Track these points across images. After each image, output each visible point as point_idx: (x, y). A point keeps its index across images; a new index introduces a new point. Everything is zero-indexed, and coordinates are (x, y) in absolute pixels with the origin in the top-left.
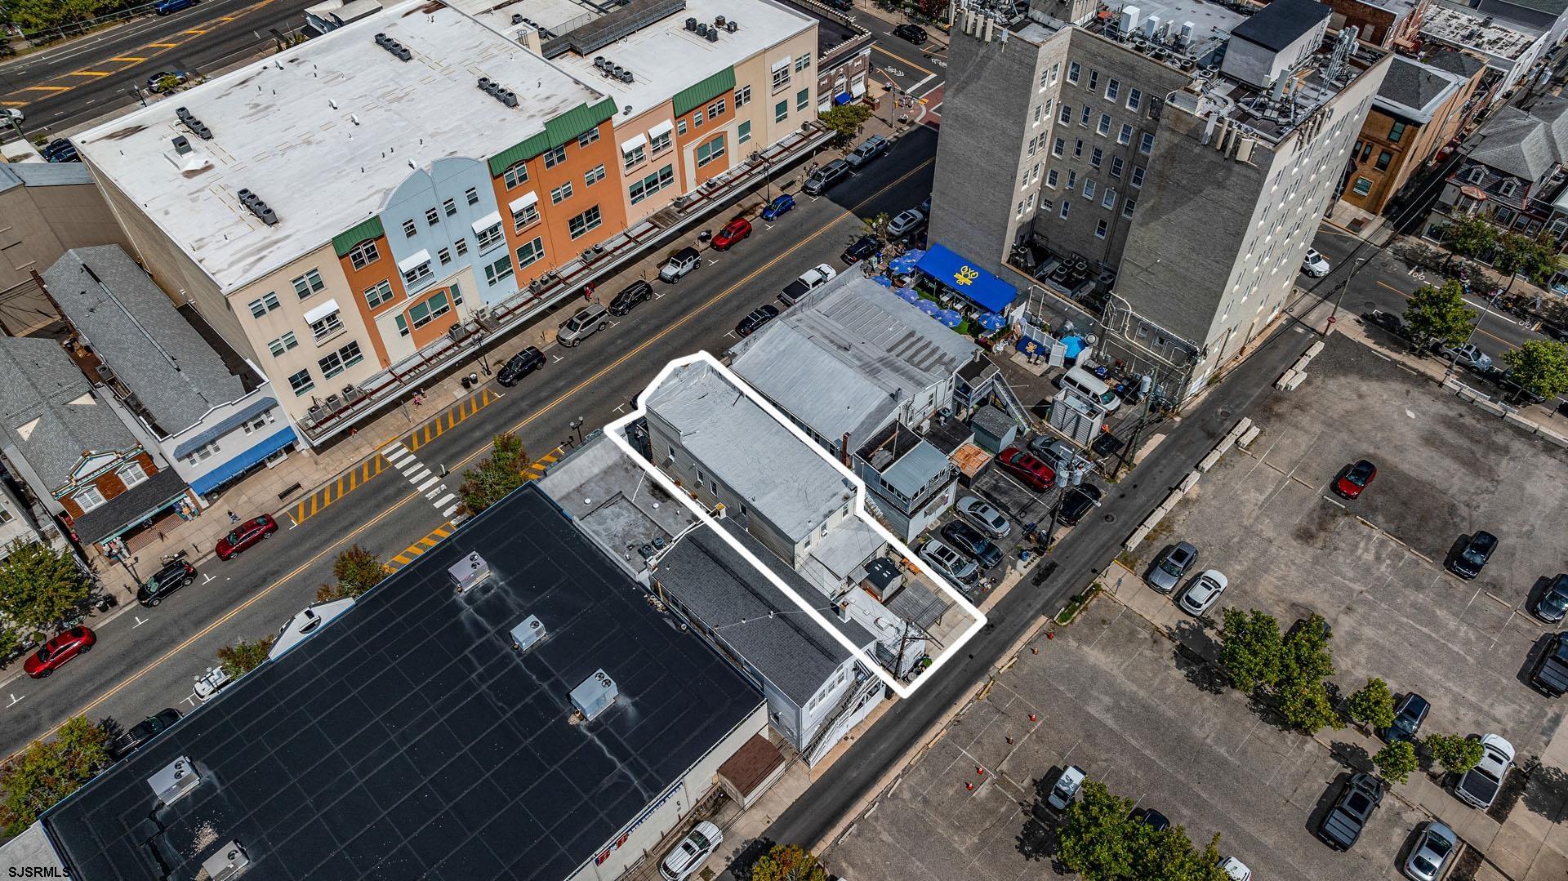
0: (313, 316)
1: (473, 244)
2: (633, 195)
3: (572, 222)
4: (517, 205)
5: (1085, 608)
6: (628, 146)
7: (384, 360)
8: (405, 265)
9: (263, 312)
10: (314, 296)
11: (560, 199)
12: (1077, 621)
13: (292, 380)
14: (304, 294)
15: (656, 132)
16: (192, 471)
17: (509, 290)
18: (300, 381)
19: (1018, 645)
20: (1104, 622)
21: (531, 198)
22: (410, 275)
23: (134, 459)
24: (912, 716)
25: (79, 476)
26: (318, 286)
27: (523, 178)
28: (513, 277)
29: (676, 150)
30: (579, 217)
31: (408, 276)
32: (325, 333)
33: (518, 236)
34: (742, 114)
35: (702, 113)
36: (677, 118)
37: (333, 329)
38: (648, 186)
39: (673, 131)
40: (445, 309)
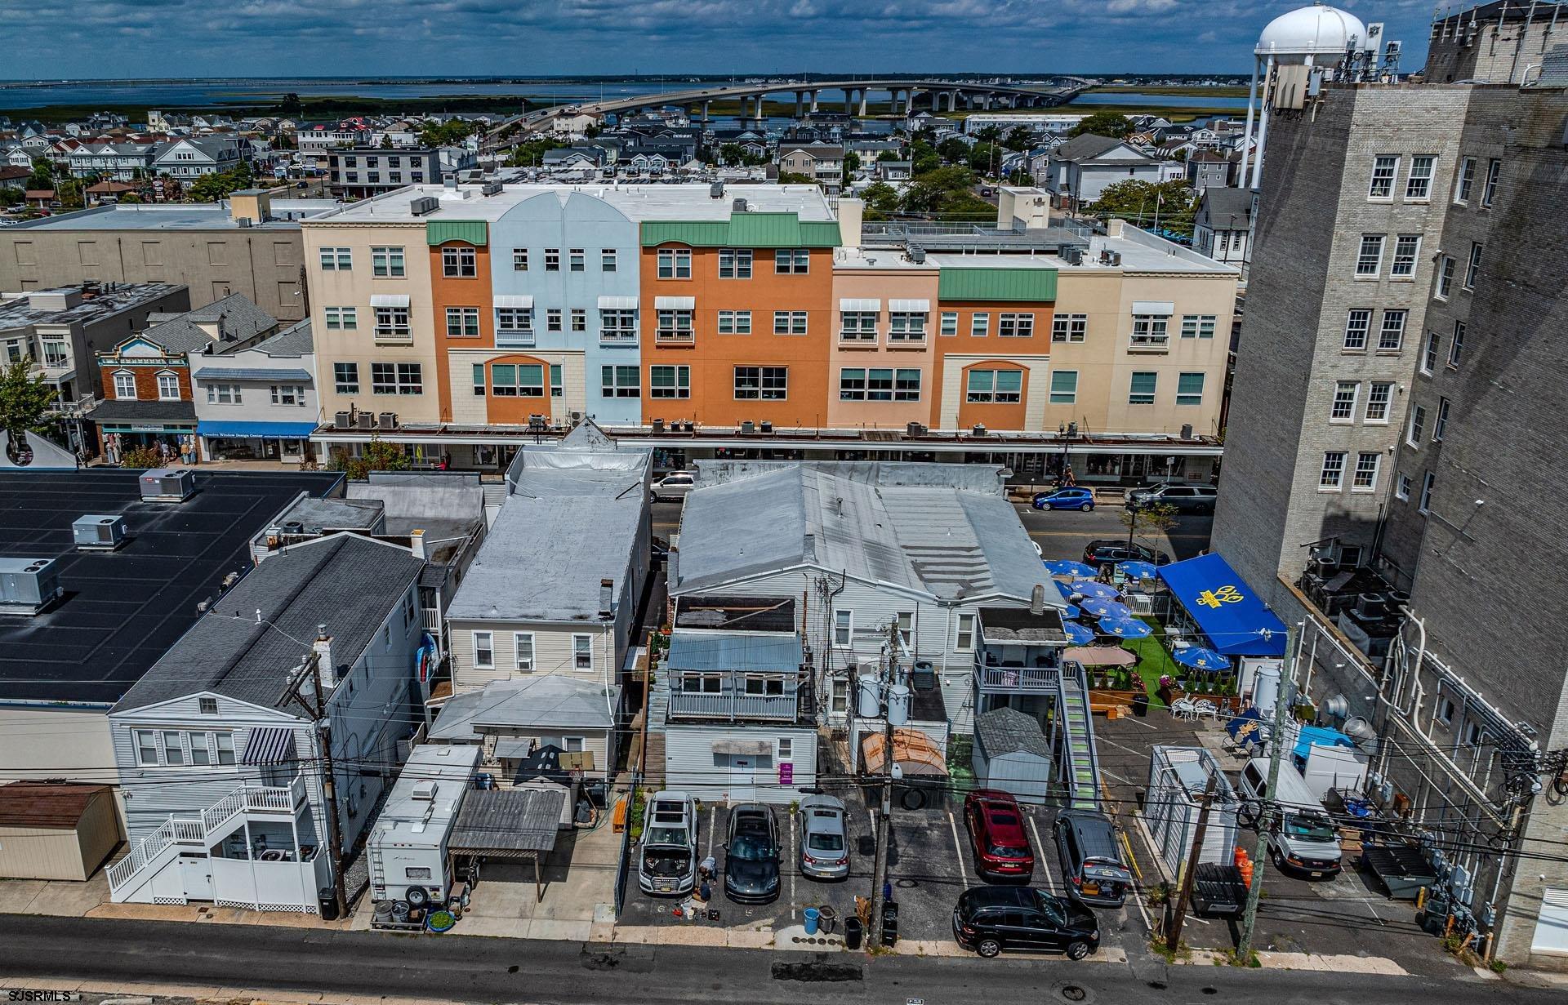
0: (378, 300)
1: (595, 324)
2: (845, 384)
3: (740, 371)
4: (661, 302)
6: (847, 304)
7: (446, 412)
8: (500, 301)
9: (332, 266)
10: (389, 282)
11: (730, 329)
13: (338, 367)
14: (379, 271)
15: (903, 305)
16: (210, 409)
17: (628, 415)
18: (346, 375)
21: (688, 302)
22: (505, 315)
23: (175, 369)
25: (126, 354)
26: (398, 271)
27: (683, 272)
28: (638, 400)
29: (931, 351)
30: (754, 371)
31: (503, 318)
32: (389, 332)
33: (658, 347)
34: (1063, 355)
35: (989, 320)
36: (943, 303)
37: (398, 332)
38: (873, 384)
39: (933, 318)
40: (539, 392)
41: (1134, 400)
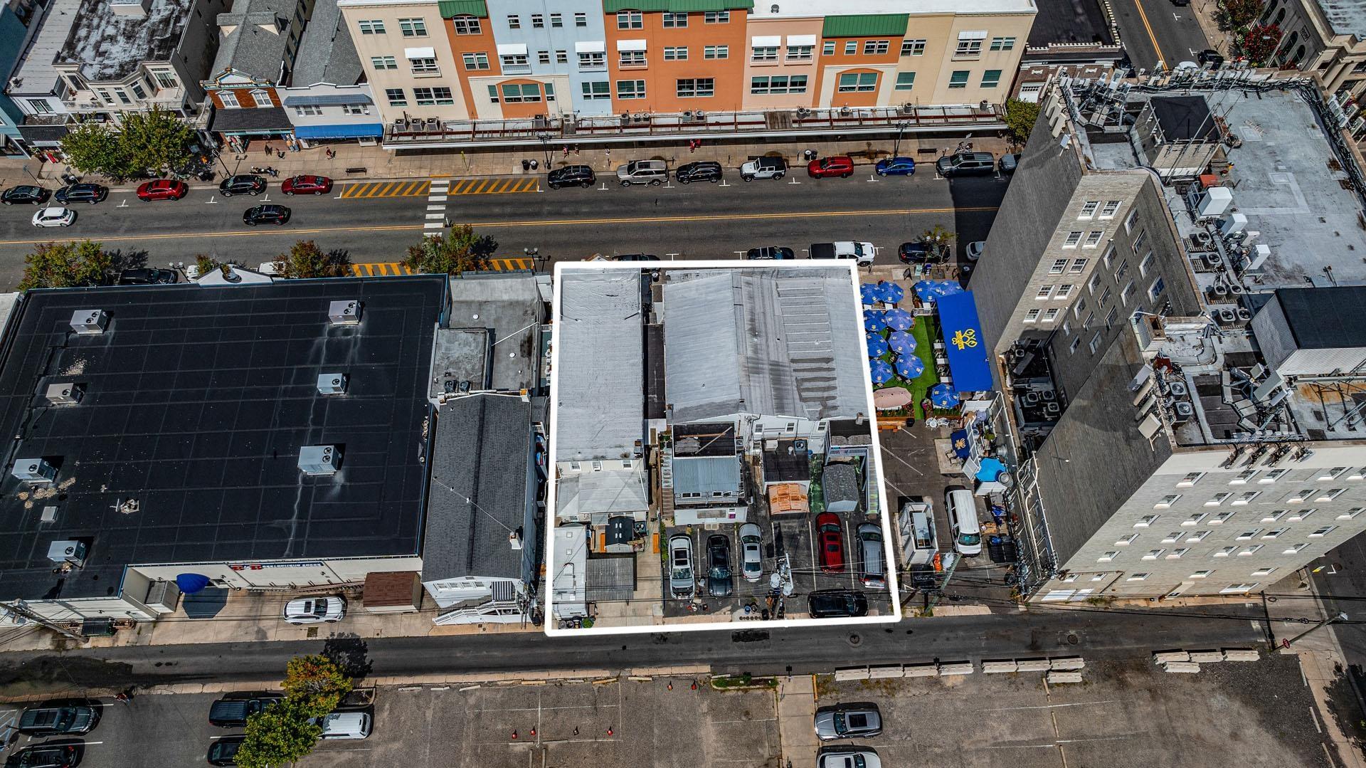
3: (680, 82)
4: (623, 45)
5: (746, 691)
6: (758, 41)
10: (415, 38)
11: (673, 57)
12: (727, 694)
14: (407, 33)
15: (793, 40)
16: (299, 119)
17: (602, 111)
18: (396, 96)
19: (665, 671)
20: (747, 714)
21: (640, 45)
23: (264, 89)
24: (538, 651)
25: (223, 81)
26: (422, 32)
29: (815, 64)
30: (690, 81)
31: (506, 61)
32: (423, 70)
33: (621, 70)
34: (905, 64)
35: (858, 44)
36: (825, 37)
37: (430, 70)
38: (774, 84)
39: (817, 47)
40: (538, 99)
41: (952, 86)
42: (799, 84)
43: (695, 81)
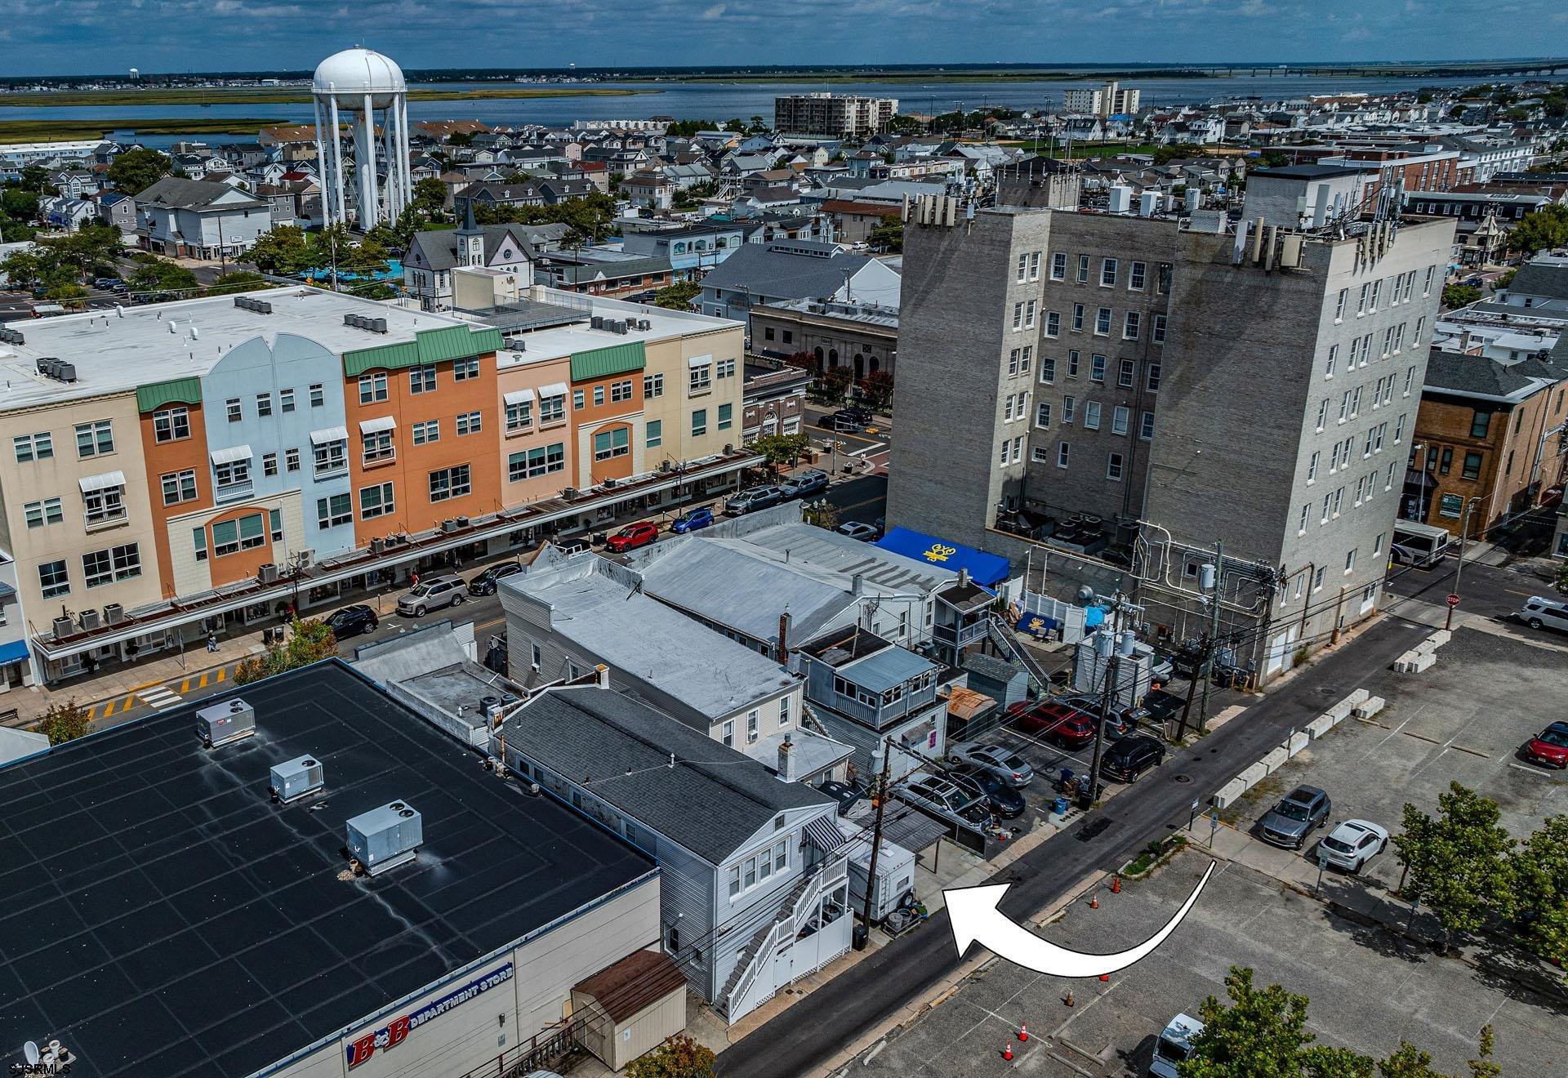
0: (89, 484)
1: (308, 460)
2: (513, 467)
3: (434, 476)
4: (368, 426)
6: (513, 398)
7: (168, 587)
8: (219, 456)
9: (29, 456)
10: (99, 460)
11: (422, 440)
12: (1154, 874)
13: (44, 569)
14: (86, 450)
15: (548, 391)
17: (343, 542)
18: (52, 577)
19: (1066, 899)
21: (388, 422)
22: (223, 471)
26: (106, 446)
27: (381, 394)
28: (350, 526)
29: (569, 425)
30: (444, 473)
31: (220, 474)
32: (101, 515)
33: (365, 470)
34: (652, 408)
35: (605, 390)
36: (574, 383)
37: (111, 513)
38: (532, 464)
39: (568, 398)
40: (259, 541)
41: (695, 433)
42: (555, 458)
43: (449, 471)
